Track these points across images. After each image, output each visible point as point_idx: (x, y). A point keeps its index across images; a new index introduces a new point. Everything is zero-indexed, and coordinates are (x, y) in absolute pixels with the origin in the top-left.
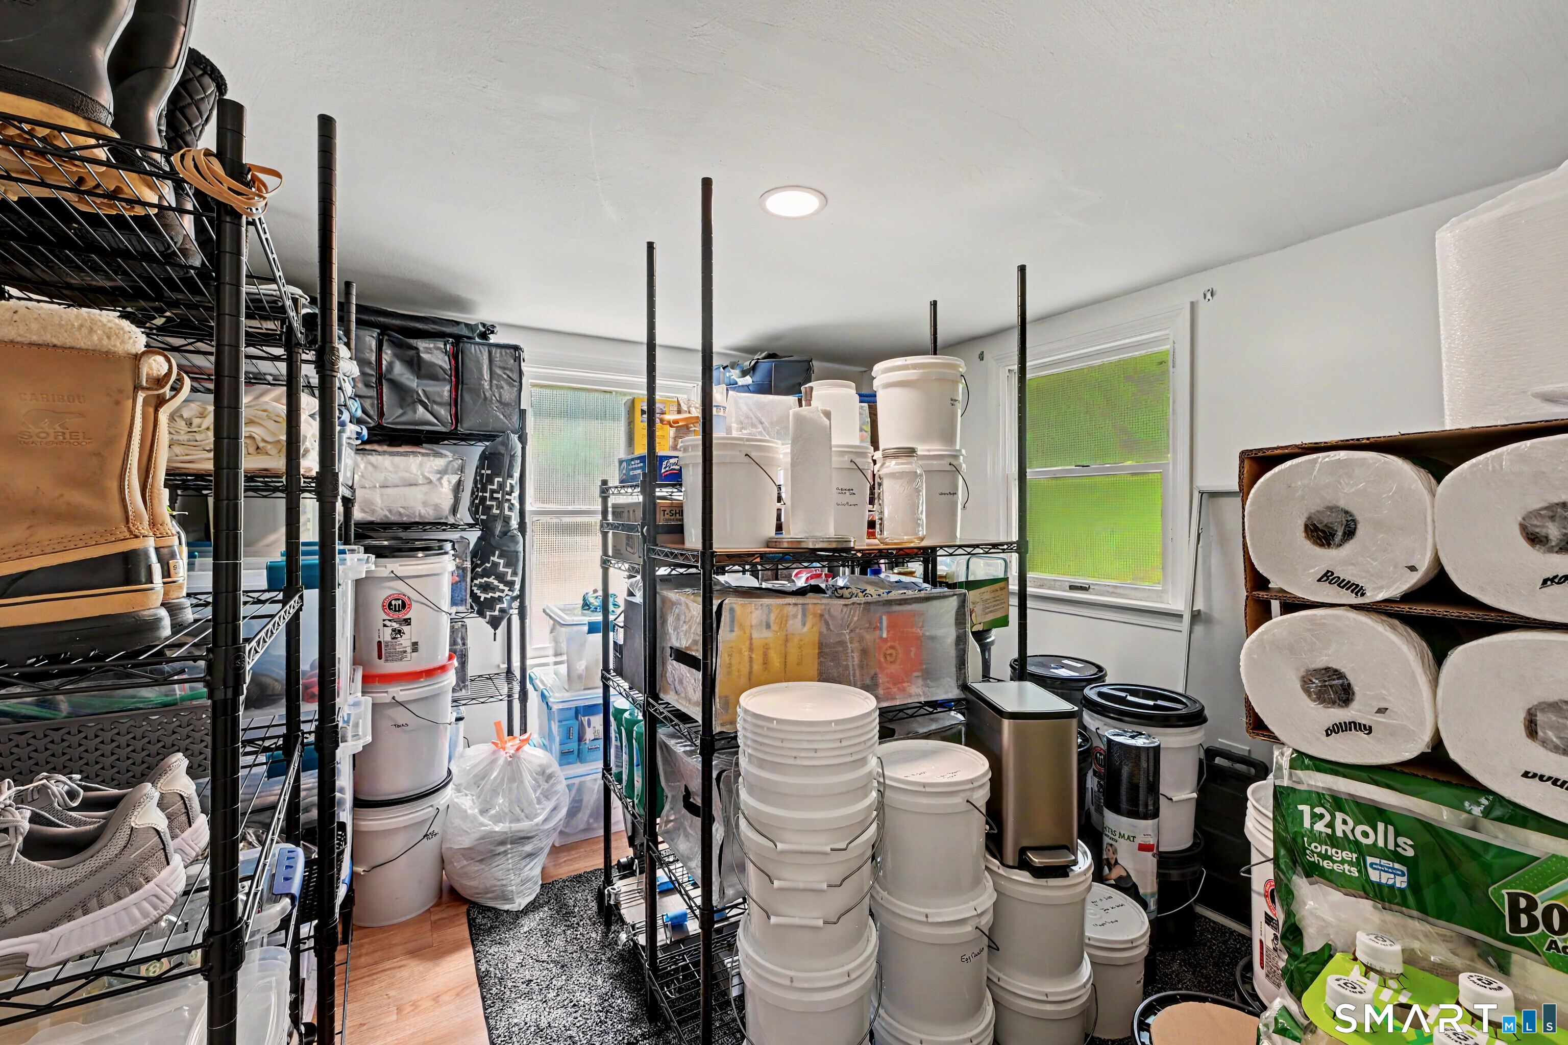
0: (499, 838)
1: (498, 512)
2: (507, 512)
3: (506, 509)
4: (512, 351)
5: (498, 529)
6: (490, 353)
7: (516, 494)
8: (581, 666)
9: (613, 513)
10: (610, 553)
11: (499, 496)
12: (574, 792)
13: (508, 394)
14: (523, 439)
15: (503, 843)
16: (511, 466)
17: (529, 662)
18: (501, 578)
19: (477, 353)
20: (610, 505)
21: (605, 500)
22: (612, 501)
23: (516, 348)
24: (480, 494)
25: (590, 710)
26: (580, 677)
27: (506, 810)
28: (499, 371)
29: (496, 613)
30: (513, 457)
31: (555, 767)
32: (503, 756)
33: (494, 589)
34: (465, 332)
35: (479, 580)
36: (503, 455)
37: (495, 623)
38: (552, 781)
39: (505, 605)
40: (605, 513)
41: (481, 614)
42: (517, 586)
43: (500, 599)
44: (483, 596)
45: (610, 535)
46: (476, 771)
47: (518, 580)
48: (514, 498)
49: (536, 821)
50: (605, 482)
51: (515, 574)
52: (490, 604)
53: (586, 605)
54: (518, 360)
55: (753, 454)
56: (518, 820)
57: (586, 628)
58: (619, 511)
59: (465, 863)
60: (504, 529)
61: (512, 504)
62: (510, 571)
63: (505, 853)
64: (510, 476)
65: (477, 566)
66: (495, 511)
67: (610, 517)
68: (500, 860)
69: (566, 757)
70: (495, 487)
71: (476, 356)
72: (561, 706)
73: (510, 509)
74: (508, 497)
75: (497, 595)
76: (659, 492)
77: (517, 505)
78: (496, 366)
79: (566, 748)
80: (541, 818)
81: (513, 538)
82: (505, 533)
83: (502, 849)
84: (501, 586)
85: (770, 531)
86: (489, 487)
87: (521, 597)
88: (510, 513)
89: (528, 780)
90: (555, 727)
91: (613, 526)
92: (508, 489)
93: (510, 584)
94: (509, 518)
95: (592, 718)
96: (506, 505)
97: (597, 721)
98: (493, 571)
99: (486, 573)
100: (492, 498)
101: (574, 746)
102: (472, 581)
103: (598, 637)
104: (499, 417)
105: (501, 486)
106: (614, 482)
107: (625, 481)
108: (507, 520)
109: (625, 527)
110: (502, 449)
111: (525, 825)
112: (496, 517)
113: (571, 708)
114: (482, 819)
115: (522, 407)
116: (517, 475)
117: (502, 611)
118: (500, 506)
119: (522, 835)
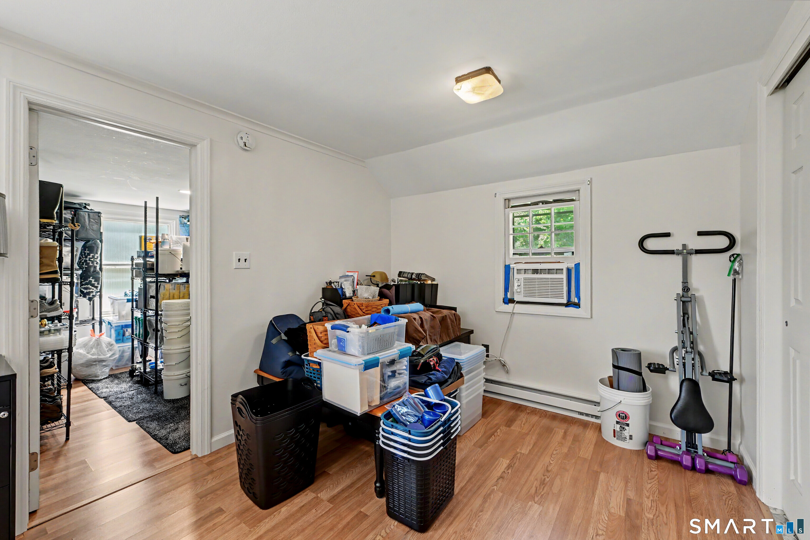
0: (94, 360)
1: (92, 264)
2: (95, 265)
3: (95, 263)
4: (98, 214)
5: (92, 269)
6: (89, 214)
7: (99, 259)
8: (124, 313)
9: (135, 265)
10: (134, 276)
11: (93, 260)
12: (121, 352)
13: (95, 227)
14: (101, 241)
15: (95, 362)
16: (97, 250)
17: (102, 316)
18: (93, 285)
19: (83, 214)
20: (134, 263)
21: (132, 262)
22: (135, 262)
23: (99, 213)
24: (84, 259)
25: (127, 326)
26: (123, 316)
27: (96, 353)
28: (92, 220)
29: (91, 296)
30: (98, 248)
31: (114, 342)
32: (94, 339)
33: (90, 289)
34: (78, 206)
35: (84, 286)
36: (94, 247)
37: (90, 299)
38: (113, 346)
39: (94, 294)
40: (132, 265)
41: (85, 296)
42: (99, 288)
43: (92, 292)
44: (85, 291)
45: (134, 271)
46: (84, 343)
47: (99, 286)
48: (98, 260)
49: (107, 356)
50: (132, 257)
51: (98, 284)
52: (89, 293)
53: (126, 295)
54: (99, 217)
55: (172, 252)
56: (100, 355)
57: (126, 301)
58: (137, 264)
59: (81, 368)
60: (94, 270)
61: (98, 262)
62: (96, 283)
63: (96, 365)
64: (97, 253)
65: (83, 282)
66: (91, 264)
67: (134, 266)
68: (94, 366)
69: (117, 341)
70: (91, 257)
71: (83, 216)
72: (116, 325)
73: (97, 264)
74: (95, 260)
75: (91, 290)
76: (148, 259)
77: (99, 262)
78: (91, 219)
79: (118, 338)
80: (109, 355)
81: (98, 273)
82: (95, 271)
83: (95, 363)
84: (93, 288)
85: (179, 269)
86: (88, 257)
87: (100, 291)
88: (96, 265)
89: (104, 346)
90: (113, 331)
91: (135, 268)
92: (96, 257)
93: (97, 287)
94: (96, 266)
95: (128, 329)
96: (95, 262)
97: (130, 330)
98: (90, 283)
99: (87, 284)
100: (89, 260)
101: (121, 337)
102: (81, 286)
103: (130, 303)
104: (92, 235)
105: (93, 257)
106: (135, 257)
107: (139, 257)
108: (95, 267)
109: (138, 269)
110: (94, 245)
111: (102, 357)
112: (91, 266)
113: (119, 326)
114: (88, 355)
115: (101, 231)
116: (99, 253)
117: (93, 296)
118: (93, 262)
119: (102, 360)
